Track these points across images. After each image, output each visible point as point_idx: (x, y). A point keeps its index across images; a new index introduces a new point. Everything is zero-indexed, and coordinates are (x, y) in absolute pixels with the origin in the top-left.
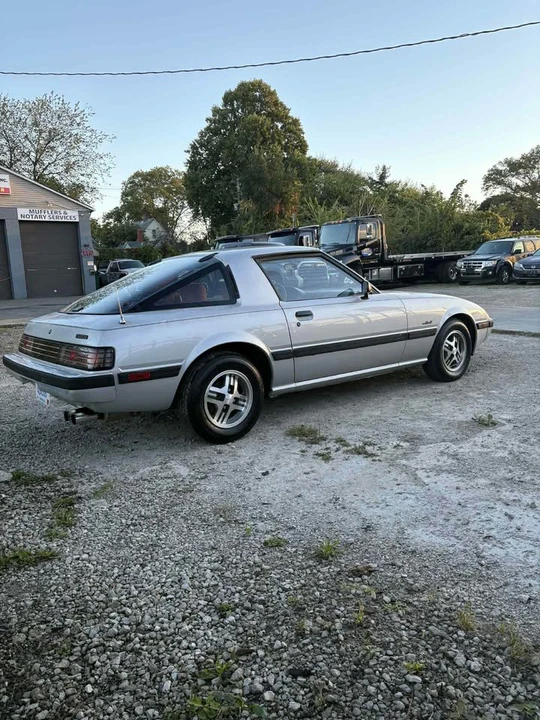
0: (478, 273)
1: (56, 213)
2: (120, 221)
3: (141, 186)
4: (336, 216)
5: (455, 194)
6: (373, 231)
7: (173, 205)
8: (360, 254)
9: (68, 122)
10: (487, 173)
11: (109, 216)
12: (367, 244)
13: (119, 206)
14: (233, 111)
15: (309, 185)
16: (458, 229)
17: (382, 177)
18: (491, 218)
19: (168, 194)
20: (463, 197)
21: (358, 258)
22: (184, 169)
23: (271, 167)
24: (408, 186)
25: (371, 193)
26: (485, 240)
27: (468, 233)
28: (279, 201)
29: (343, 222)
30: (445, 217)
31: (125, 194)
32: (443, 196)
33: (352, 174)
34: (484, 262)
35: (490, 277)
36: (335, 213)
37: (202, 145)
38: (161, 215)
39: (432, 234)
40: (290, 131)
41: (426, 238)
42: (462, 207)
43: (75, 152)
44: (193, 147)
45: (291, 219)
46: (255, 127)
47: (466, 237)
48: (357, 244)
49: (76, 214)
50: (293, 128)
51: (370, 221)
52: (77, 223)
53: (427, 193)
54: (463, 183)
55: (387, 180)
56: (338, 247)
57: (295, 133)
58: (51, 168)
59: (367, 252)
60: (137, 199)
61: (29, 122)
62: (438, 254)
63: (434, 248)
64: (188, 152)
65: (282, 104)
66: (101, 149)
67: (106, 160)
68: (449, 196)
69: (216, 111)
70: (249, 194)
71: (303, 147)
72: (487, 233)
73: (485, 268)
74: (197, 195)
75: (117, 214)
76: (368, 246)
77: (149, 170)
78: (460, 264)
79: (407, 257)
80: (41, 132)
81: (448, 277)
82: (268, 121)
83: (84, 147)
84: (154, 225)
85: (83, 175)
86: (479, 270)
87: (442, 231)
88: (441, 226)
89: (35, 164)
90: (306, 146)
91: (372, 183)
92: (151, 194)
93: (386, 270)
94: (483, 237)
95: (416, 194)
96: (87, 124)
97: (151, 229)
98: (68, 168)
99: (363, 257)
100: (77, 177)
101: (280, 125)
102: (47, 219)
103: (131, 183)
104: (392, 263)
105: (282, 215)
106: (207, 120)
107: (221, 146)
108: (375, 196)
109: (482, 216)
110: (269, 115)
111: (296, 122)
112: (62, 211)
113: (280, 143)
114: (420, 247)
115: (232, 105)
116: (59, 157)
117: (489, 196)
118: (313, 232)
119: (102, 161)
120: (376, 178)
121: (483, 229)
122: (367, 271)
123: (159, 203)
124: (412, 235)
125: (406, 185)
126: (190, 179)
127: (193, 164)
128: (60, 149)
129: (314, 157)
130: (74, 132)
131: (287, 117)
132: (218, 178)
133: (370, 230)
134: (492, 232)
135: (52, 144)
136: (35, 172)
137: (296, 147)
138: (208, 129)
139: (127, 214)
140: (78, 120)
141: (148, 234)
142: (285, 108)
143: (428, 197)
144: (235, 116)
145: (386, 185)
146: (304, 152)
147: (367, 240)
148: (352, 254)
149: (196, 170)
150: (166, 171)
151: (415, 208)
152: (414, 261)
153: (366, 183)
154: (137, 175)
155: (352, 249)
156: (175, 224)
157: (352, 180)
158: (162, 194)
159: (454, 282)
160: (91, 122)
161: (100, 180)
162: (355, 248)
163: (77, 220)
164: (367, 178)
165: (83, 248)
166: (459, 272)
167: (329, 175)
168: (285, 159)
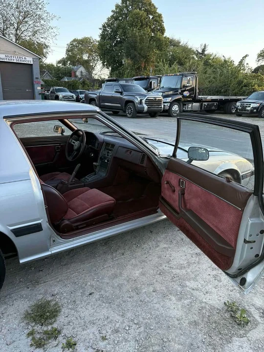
0: (248, 111)
1: (20, 58)
2: (65, 65)
3: (77, 46)
4: (173, 71)
5: (241, 62)
6: (191, 82)
7: (93, 59)
8: (183, 94)
9: (35, 7)
10: (259, 52)
11: (59, 62)
12: (187, 88)
13: (65, 57)
14: (127, 7)
15: (163, 52)
16: (240, 83)
17: (204, 50)
18: (259, 78)
19: (90, 52)
20: (245, 64)
21: (181, 97)
22: (98, 39)
23: (142, 40)
24: (217, 56)
25: (197, 59)
26: (254, 91)
27: (245, 86)
28: (144, 60)
29: (174, 75)
30: (234, 75)
31: (68, 51)
32: (234, 63)
33: (187, 48)
34: (252, 104)
35: (254, 113)
36: (174, 69)
37: (108, 26)
38: (86, 64)
39: (225, 85)
40: (156, 21)
41: (221, 87)
42: (244, 70)
43: (38, 24)
44: (104, 26)
45: (150, 71)
46: (137, 17)
47: (244, 88)
48: (181, 88)
49: (31, 59)
50: (158, 19)
51: (190, 76)
52: (32, 65)
53: (225, 61)
54: (246, 56)
55: (206, 53)
56: (171, 89)
57: (159, 22)
58: (25, 33)
59: (186, 93)
60: (74, 54)
61: (14, 6)
62: (227, 98)
63: (225, 93)
64: (101, 29)
65: (153, 5)
66: (52, 24)
67: (55, 30)
68: (238, 63)
69: (117, 6)
70: (128, 55)
71: (162, 30)
72: (256, 87)
73: (252, 108)
74: (105, 54)
75: (63, 62)
76: (187, 90)
77: (81, 38)
78: (238, 104)
79: (209, 98)
80: (20, 12)
81: (231, 111)
82: (145, 14)
83: (43, 22)
84: (82, 69)
85: (42, 38)
86: (248, 109)
87: (230, 84)
88: (231, 81)
89: (16, 30)
90: (164, 30)
91: (198, 54)
92: (82, 52)
93: (196, 105)
94: (254, 89)
95: (220, 61)
96: (45, 9)
97: (80, 71)
98: (35, 33)
99: (184, 96)
100: (39, 39)
101: (151, 17)
102: (15, 61)
103: (71, 45)
104: (199, 101)
105: (145, 68)
106: (112, 11)
107: (119, 27)
108: (197, 61)
109: (254, 76)
110: (146, 10)
111: (160, 16)
112: (23, 58)
113: (150, 27)
114: (217, 92)
115: (126, 3)
116: (30, 27)
117: (259, 65)
118: (158, 79)
119: (52, 31)
120: (200, 51)
121: (254, 84)
122: (186, 105)
123: (85, 57)
124: (214, 85)
125: (215, 55)
126: (101, 45)
127: (103, 36)
128: (31, 23)
129: (168, 37)
130: (38, 13)
131: (155, 12)
132: (116, 45)
133: (189, 81)
134: (259, 86)
135: (26, 20)
136: (17, 34)
137: (159, 30)
138: (112, 16)
139: (69, 62)
140: (40, 6)
141: (78, 74)
142: (155, 7)
143: (226, 63)
144: (128, 10)
145: (205, 55)
146: (163, 34)
147: (187, 87)
148: (177, 94)
149: (104, 40)
150: (90, 39)
151: (218, 70)
152: (213, 101)
153: (194, 53)
154: (75, 40)
155: (178, 91)
156: (93, 69)
157: (187, 51)
158: (87, 52)
159: (234, 114)
160: (47, 8)
161: (51, 41)
162: (180, 91)
163: (32, 63)
164: (195, 50)
165: (35, 80)
166: (237, 109)
167: (175, 47)
168: (152, 37)
